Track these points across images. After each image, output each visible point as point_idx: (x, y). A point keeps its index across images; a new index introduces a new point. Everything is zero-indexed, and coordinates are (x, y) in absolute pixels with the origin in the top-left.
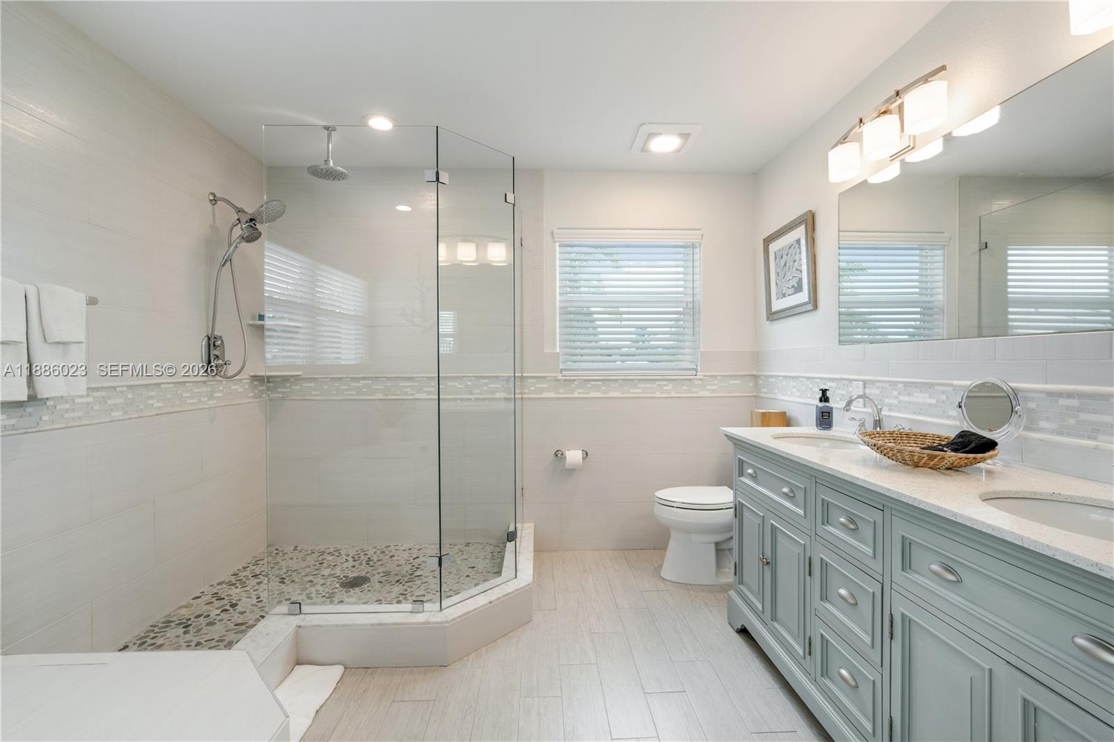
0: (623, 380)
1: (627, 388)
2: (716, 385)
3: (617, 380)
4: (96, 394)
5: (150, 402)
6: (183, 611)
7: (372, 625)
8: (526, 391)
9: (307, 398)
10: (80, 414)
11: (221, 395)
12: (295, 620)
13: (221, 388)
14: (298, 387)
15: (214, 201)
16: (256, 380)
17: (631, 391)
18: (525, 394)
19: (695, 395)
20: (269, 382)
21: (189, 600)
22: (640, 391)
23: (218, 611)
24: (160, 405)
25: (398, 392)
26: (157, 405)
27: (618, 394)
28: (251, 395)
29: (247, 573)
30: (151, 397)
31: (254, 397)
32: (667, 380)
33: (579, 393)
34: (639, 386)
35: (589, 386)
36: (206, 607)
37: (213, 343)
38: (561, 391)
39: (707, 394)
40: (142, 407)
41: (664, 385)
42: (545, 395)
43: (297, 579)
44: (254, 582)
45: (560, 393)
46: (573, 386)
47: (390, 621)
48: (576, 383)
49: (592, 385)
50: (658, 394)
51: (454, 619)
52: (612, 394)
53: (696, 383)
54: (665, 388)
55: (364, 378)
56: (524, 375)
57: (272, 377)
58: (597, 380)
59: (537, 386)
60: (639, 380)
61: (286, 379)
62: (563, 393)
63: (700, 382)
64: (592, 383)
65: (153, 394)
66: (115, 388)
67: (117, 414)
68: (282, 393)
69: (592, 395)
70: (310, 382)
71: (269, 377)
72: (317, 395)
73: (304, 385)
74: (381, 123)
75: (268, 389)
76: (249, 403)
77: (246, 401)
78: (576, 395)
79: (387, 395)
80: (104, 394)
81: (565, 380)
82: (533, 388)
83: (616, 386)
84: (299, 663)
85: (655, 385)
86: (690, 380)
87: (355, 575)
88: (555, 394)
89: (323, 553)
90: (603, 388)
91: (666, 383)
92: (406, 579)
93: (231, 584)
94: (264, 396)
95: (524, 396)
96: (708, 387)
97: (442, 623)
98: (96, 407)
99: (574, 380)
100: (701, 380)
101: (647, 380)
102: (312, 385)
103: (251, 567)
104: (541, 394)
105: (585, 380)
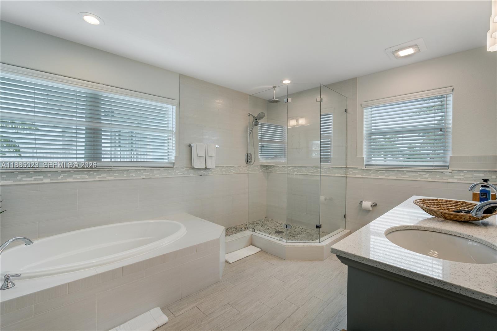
0: (398, 171)
1: (400, 175)
2: (462, 176)
3: (394, 171)
4: (220, 168)
5: (231, 171)
6: (238, 226)
7: (267, 240)
8: (348, 174)
9: (276, 172)
10: (216, 172)
11: (251, 170)
12: (252, 233)
13: (251, 168)
14: (274, 169)
15: (249, 115)
16: (263, 166)
17: (402, 176)
18: (347, 175)
19: (445, 181)
20: (267, 167)
21: (240, 224)
22: (408, 177)
23: (244, 228)
24: (234, 171)
25: (301, 172)
26: (233, 171)
27: (394, 178)
28: (260, 170)
29: (256, 222)
30: (232, 169)
31: (262, 171)
32: (426, 172)
33: (373, 176)
34: (407, 174)
35: (378, 173)
36: (242, 227)
37: (248, 156)
38: (364, 174)
39: (456, 181)
40: (230, 172)
41: (423, 174)
42: (357, 176)
43: (265, 227)
44: (256, 224)
45: (364, 175)
46: (370, 172)
47: (272, 240)
48: (372, 171)
49: (380, 173)
50: (419, 179)
51: (288, 246)
52: (391, 177)
53: (446, 174)
54: (424, 176)
55: (292, 167)
56: (347, 167)
57: (268, 165)
58: (383, 170)
59: (353, 172)
60: (407, 171)
61: (271, 166)
62: (365, 176)
63: (450, 174)
64: (380, 171)
65: (232, 168)
66: (224, 166)
67: (224, 173)
68: (270, 170)
69: (380, 177)
70: (277, 167)
71: (267, 165)
72: (278, 172)
73: (276, 168)
74: (287, 82)
75: (267, 169)
76: (259, 173)
77: (259, 172)
78: (372, 177)
79: (298, 173)
80: (221, 168)
81: (366, 170)
82: (351, 173)
83: (394, 173)
84: (252, 244)
85: (418, 174)
86: (443, 172)
87: (281, 230)
88: (362, 175)
89: (277, 223)
90: (386, 174)
91: (425, 173)
92: (293, 236)
93: (251, 224)
94: (265, 171)
95: (347, 176)
96: (455, 177)
97: (284, 245)
98: (220, 171)
99: (371, 170)
100: (450, 172)
101: (412, 171)
102: (277, 168)
103: (258, 221)
104: (355, 175)
105: (376, 170)
